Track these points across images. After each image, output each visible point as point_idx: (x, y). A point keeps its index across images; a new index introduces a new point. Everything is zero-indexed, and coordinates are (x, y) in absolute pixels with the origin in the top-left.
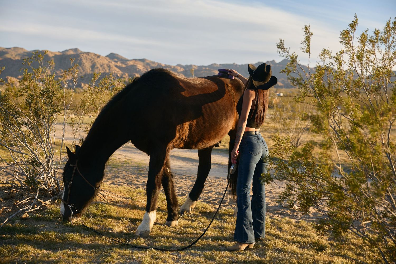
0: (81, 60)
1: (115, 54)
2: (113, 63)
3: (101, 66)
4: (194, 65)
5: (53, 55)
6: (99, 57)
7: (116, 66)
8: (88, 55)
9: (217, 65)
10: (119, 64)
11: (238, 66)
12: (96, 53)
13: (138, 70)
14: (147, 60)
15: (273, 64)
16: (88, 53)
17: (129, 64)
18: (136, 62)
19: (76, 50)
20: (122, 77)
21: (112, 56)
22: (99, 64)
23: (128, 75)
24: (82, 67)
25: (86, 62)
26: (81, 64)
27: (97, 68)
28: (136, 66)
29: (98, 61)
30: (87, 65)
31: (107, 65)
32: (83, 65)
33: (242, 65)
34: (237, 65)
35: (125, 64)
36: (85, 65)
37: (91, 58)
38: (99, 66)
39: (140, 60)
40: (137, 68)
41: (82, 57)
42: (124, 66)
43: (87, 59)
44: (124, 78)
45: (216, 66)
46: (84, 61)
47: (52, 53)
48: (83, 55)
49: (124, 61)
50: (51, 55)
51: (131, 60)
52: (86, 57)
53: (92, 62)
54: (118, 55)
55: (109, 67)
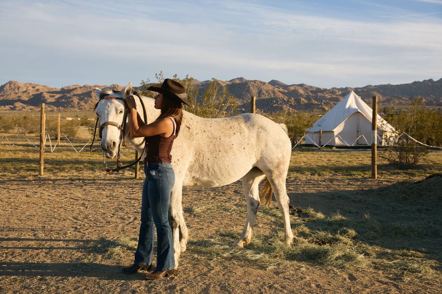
0: (249, 87)
1: (275, 81)
2: (276, 89)
3: (267, 92)
4: (350, 88)
5: (225, 85)
6: (264, 84)
7: (280, 92)
8: (255, 83)
9: (372, 86)
10: (281, 90)
11: (394, 87)
12: (261, 81)
13: (299, 94)
14: (306, 85)
15: (431, 83)
16: (255, 81)
17: (291, 90)
18: (297, 87)
19: (241, 79)
20: (288, 101)
21: (273, 83)
22: (264, 90)
23: (294, 99)
24: (250, 94)
25: (253, 89)
26: (248, 91)
27: (263, 94)
28: (297, 90)
29: (264, 88)
30: (254, 91)
31: (272, 91)
32: (251, 92)
33: (397, 85)
34: (392, 86)
35: (287, 90)
36: (252, 92)
37: (258, 85)
38: (264, 92)
39: (298, 85)
40: (299, 92)
41: (249, 85)
42: (286, 91)
43: (254, 86)
44: (290, 102)
45: (370, 88)
46: (252, 88)
47: (223, 82)
48: (250, 83)
49: (285, 87)
50: (223, 85)
51: (291, 86)
52: (253, 84)
53: (258, 89)
54: (278, 81)
55: (274, 92)
